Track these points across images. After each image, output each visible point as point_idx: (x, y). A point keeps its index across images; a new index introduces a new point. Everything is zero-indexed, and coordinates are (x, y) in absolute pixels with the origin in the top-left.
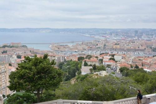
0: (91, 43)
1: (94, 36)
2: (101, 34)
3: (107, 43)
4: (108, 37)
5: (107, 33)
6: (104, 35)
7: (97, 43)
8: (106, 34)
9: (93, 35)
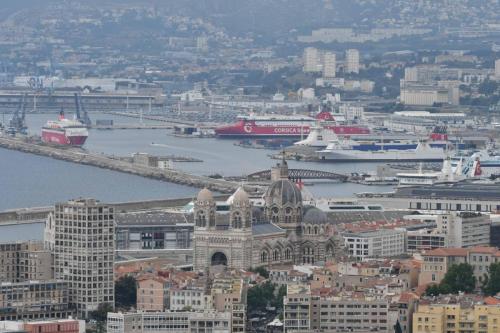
0: (19, 271)
1: (69, 124)
2: (208, 79)
3: (304, 253)
4: (332, 144)
5: (312, 60)
6: (261, 113)
7: (134, 255)
8: (287, 82)
9: (52, 102)
